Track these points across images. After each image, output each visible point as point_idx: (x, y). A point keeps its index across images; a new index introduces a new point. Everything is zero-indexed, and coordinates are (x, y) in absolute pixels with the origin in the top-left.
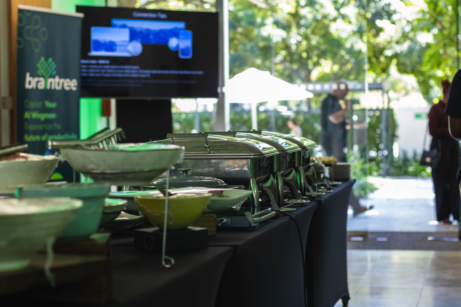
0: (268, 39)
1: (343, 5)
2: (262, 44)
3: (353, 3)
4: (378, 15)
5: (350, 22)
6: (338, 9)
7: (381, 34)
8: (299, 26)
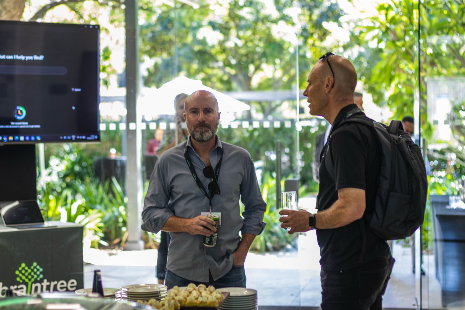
0: (203, 42)
1: (285, 6)
2: (197, 48)
3: (296, 3)
4: (325, 16)
5: (293, 24)
6: (279, 9)
7: (328, 38)
8: (238, 28)
